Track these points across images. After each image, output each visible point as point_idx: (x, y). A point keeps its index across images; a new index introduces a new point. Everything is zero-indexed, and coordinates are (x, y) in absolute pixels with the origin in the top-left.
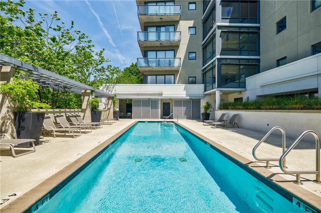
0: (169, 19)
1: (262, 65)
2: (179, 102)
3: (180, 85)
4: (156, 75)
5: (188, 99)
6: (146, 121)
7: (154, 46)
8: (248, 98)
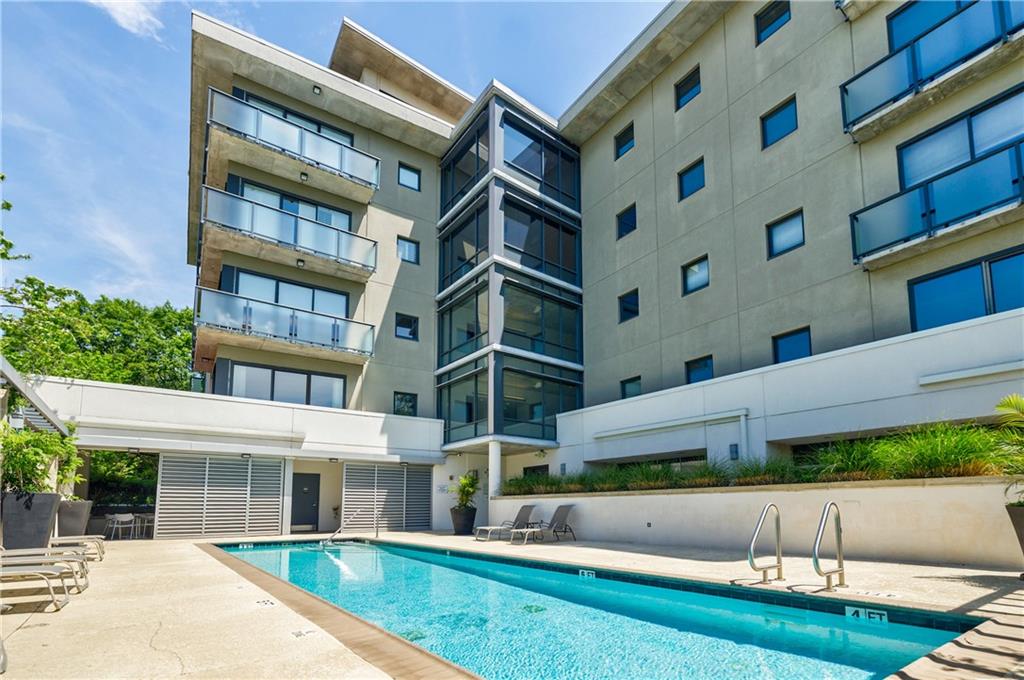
0: (331, 187)
1: (589, 386)
2: (363, 473)
3: (363, 413)
4: (274, 369)
5: (396, 463)
6: (243, 544)
7: (268, 258)
8: (563, 467)
